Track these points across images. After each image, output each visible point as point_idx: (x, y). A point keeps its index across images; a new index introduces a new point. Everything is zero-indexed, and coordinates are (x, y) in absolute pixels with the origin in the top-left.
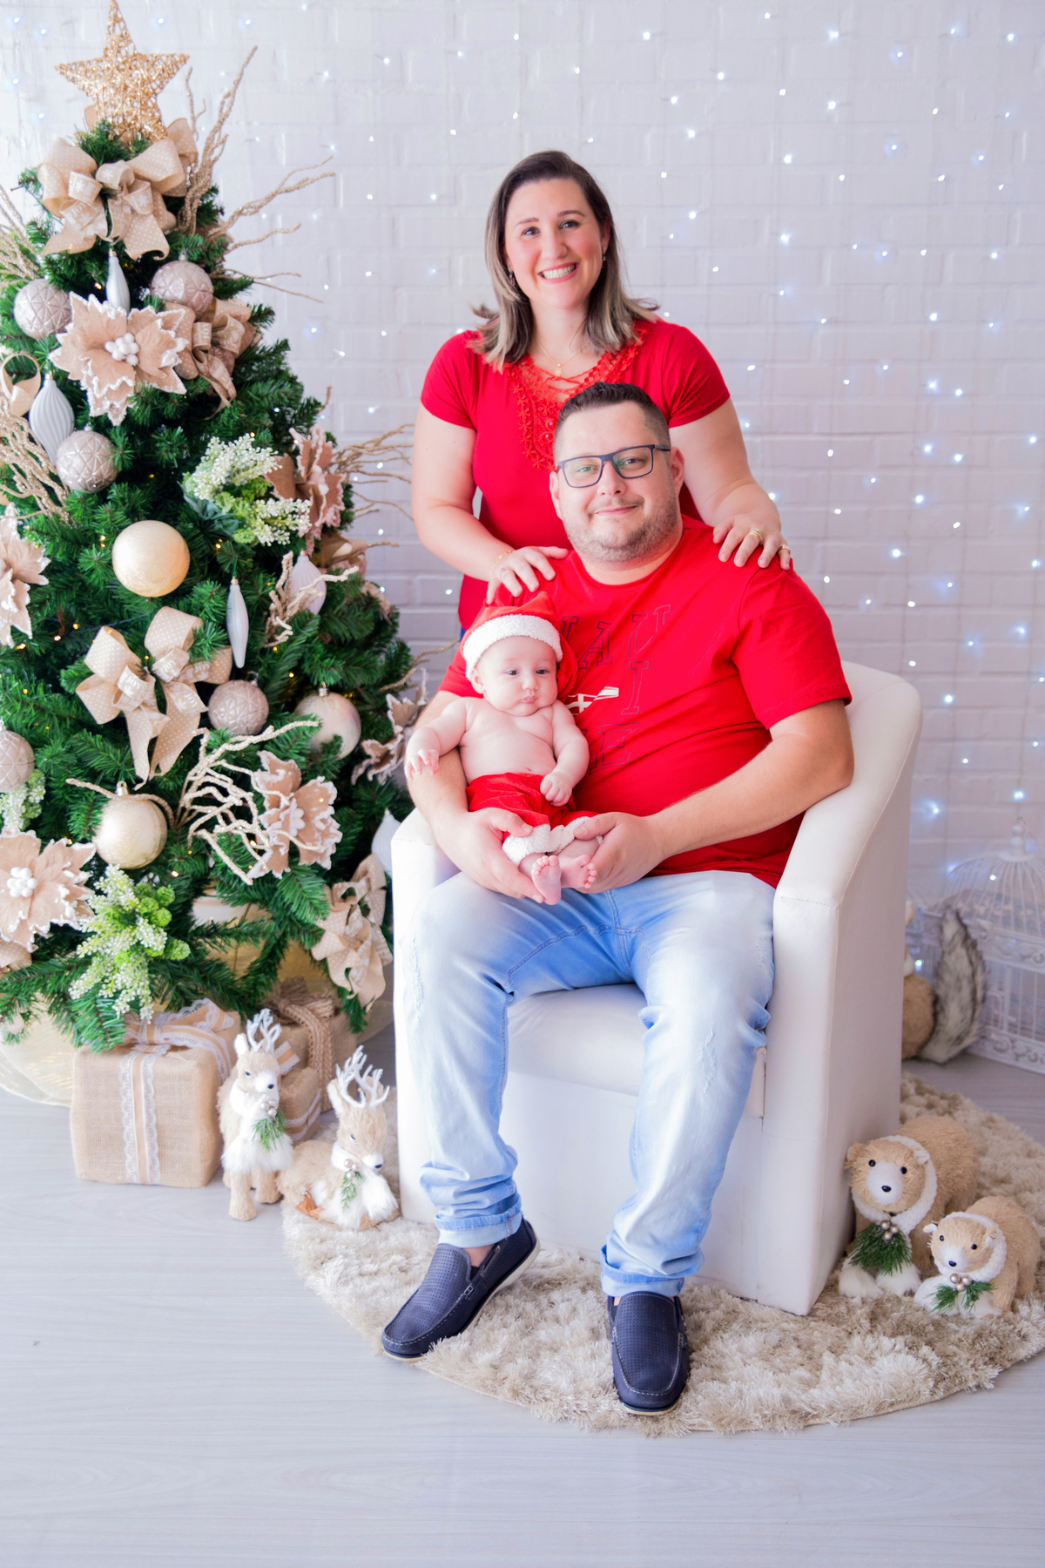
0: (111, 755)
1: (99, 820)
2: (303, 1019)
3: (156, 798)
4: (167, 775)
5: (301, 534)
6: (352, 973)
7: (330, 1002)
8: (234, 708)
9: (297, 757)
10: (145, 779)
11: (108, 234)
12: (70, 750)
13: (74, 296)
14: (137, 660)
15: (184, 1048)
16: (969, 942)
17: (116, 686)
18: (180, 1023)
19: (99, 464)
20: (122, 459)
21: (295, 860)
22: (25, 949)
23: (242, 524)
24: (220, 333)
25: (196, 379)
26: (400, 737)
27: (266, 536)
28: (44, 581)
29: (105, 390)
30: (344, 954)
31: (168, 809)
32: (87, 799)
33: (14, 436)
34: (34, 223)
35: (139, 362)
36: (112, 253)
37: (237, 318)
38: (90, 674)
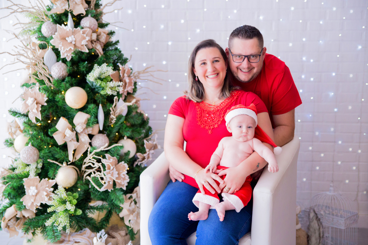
0: (62, 154)
1: (57, 173)
2: (116, 236)
3: (75, 167)
4: (78, 160)
5: (120, 93)
6: (131, 221)
7: (124, 231)
8: (99, 142)
9: (116, 156)
10: (71, 161)
11: (69, 9)
12: (50, 152)
13: (58, 25)
14: (71, 126)
15: (79, 242)
16: (318, 219)
17: (64, 134)
18: (78, 235)
19: (63, 71)
20: (69, 70)
21: (115, 187)
22: (33, 212)
23: (103, 89)
24: (99, 37)
25: (92, 49)
26: (148, 153)
27: (110, 92)
28: (46, 104)
29: (65, 50)
30: (129, 215)
31: (78, 170)
32: (54, 167)
33: (39, 63)
34: (48, 6)
35: (75, 43)
36: (69, 14)
37: (104, 33)
38: (57, 130)
